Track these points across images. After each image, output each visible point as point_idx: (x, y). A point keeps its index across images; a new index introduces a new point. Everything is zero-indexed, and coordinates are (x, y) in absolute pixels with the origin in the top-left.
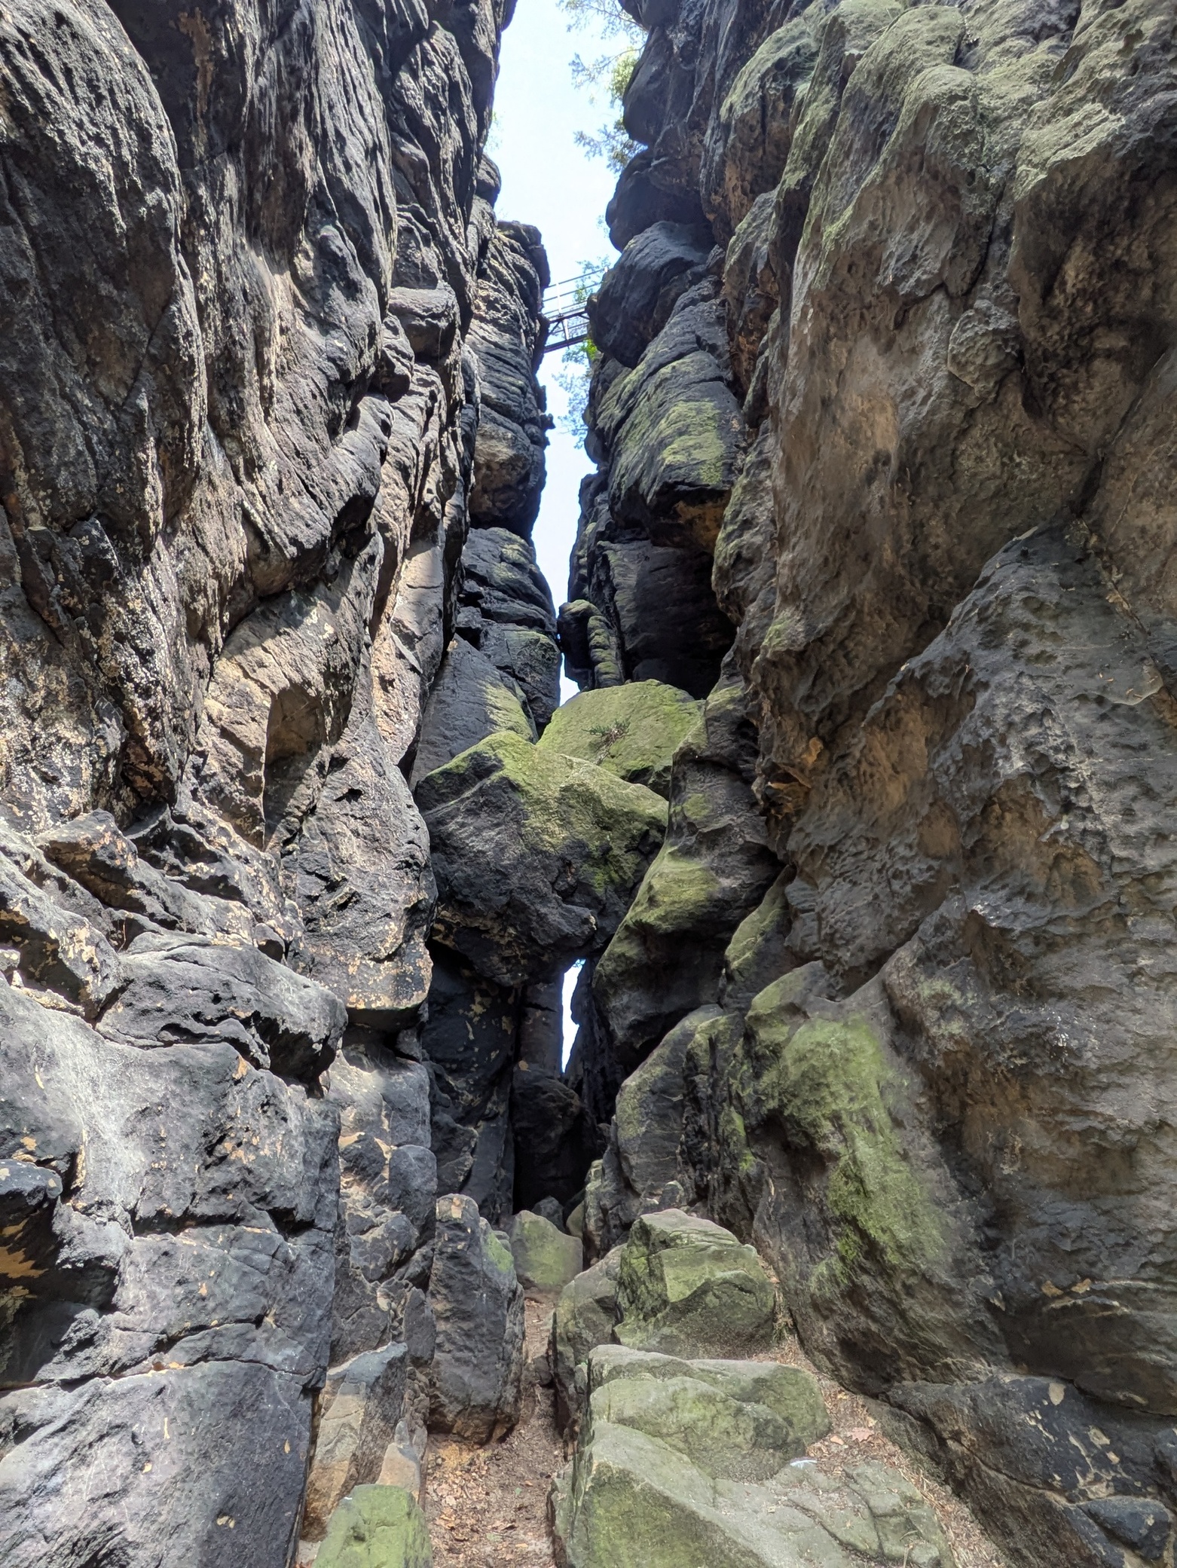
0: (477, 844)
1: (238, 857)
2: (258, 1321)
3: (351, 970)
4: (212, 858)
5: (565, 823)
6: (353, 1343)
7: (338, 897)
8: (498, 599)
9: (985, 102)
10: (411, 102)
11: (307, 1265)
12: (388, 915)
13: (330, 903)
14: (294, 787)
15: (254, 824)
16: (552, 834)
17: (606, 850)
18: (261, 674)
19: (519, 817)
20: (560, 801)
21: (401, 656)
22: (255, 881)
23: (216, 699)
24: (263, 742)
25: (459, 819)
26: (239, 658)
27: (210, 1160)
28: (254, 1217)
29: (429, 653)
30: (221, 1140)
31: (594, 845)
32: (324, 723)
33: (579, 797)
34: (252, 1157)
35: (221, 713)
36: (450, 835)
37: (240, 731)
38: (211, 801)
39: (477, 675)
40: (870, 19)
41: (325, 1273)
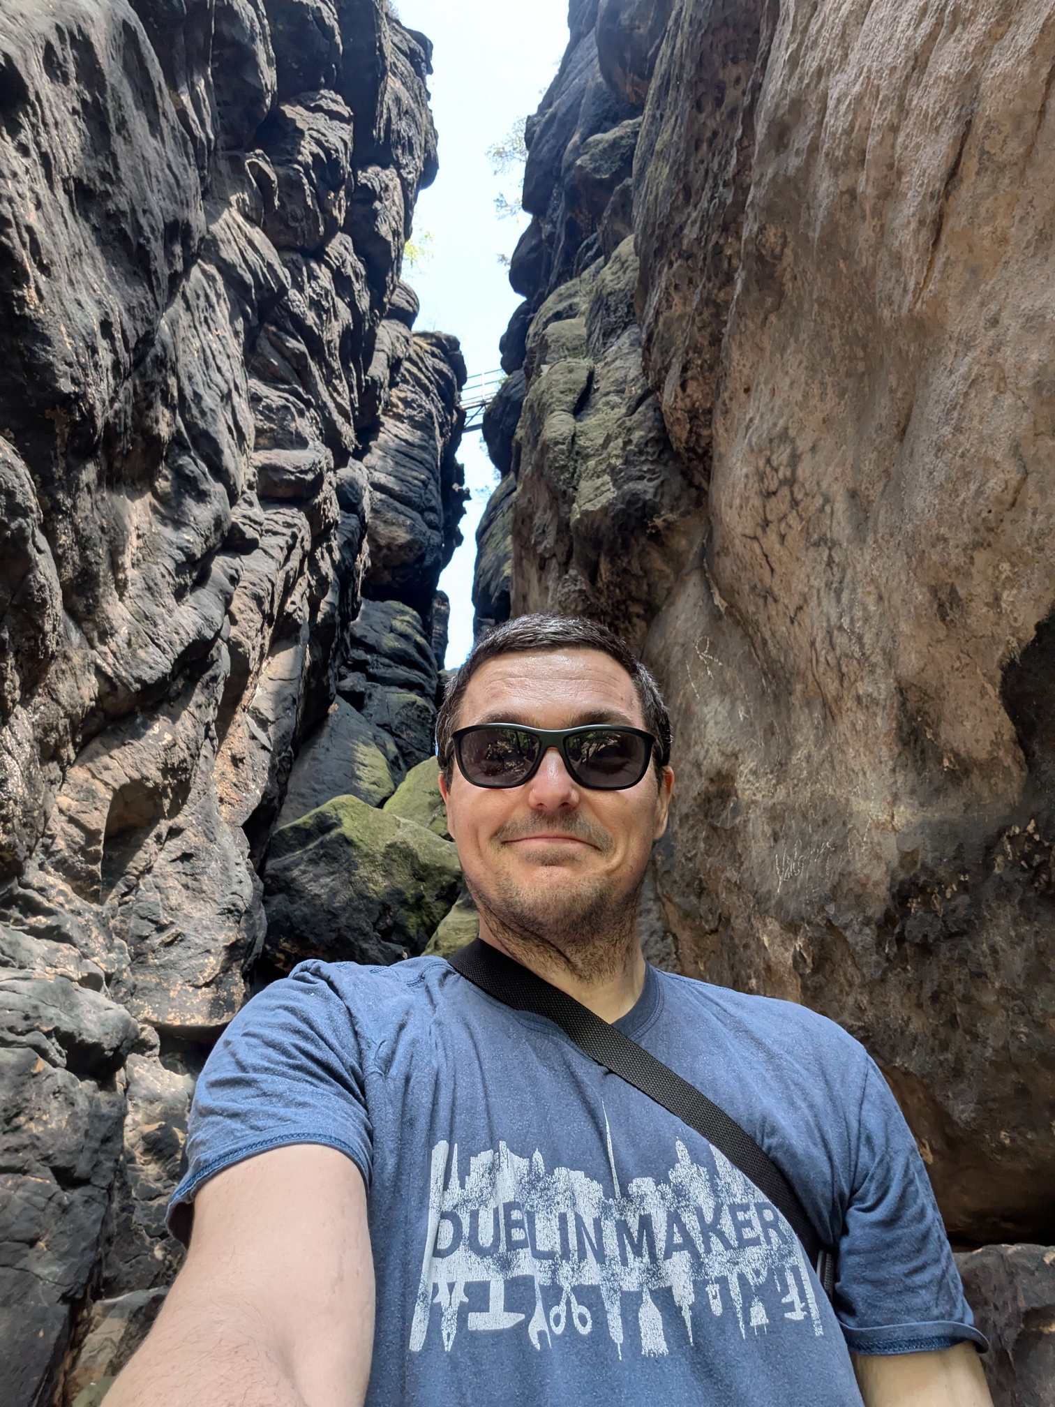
0: (314, 889)
1: (72, 911)
2: (32, 1243)
3: (172, 994)
4: (49, 913)
5: (388, 874)
6: (129, 1282)
7: (166, 936)
8: (384, 665)
9: (581, 443)
10: (296, 310)
11: (80, 1210)
12: (208, 951)
13: (158, 941)
14: (134, 853)
15: (93, 884)
16: (376, 882)
17: (419, 898)
18: (106, 776)
19: (351, 867)
20: (386, 855)
21: (253, 737)
22: (85, 929)
23: (66, 795)
24: (102, 826)
25: (302, 867)
26: (90, 765)
27: (7, 1128)
28: (38, 1170)
29: (280, 734)
30: (17, 1115)
31: (410, 894)
32: (161, 806)
33: (401, 854)
34: (41, 1129)
35: (70, 806)
36: (294, 880)
37: (84, 818)
38: (57, 870)
39: (352, 735)
40: (563, 340)
41: (94, 1217)
